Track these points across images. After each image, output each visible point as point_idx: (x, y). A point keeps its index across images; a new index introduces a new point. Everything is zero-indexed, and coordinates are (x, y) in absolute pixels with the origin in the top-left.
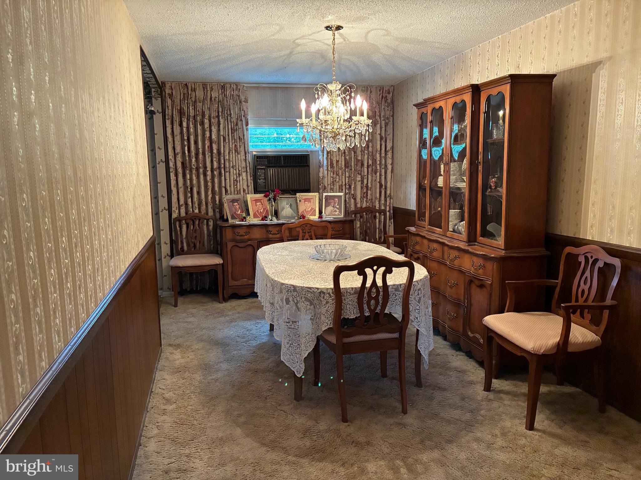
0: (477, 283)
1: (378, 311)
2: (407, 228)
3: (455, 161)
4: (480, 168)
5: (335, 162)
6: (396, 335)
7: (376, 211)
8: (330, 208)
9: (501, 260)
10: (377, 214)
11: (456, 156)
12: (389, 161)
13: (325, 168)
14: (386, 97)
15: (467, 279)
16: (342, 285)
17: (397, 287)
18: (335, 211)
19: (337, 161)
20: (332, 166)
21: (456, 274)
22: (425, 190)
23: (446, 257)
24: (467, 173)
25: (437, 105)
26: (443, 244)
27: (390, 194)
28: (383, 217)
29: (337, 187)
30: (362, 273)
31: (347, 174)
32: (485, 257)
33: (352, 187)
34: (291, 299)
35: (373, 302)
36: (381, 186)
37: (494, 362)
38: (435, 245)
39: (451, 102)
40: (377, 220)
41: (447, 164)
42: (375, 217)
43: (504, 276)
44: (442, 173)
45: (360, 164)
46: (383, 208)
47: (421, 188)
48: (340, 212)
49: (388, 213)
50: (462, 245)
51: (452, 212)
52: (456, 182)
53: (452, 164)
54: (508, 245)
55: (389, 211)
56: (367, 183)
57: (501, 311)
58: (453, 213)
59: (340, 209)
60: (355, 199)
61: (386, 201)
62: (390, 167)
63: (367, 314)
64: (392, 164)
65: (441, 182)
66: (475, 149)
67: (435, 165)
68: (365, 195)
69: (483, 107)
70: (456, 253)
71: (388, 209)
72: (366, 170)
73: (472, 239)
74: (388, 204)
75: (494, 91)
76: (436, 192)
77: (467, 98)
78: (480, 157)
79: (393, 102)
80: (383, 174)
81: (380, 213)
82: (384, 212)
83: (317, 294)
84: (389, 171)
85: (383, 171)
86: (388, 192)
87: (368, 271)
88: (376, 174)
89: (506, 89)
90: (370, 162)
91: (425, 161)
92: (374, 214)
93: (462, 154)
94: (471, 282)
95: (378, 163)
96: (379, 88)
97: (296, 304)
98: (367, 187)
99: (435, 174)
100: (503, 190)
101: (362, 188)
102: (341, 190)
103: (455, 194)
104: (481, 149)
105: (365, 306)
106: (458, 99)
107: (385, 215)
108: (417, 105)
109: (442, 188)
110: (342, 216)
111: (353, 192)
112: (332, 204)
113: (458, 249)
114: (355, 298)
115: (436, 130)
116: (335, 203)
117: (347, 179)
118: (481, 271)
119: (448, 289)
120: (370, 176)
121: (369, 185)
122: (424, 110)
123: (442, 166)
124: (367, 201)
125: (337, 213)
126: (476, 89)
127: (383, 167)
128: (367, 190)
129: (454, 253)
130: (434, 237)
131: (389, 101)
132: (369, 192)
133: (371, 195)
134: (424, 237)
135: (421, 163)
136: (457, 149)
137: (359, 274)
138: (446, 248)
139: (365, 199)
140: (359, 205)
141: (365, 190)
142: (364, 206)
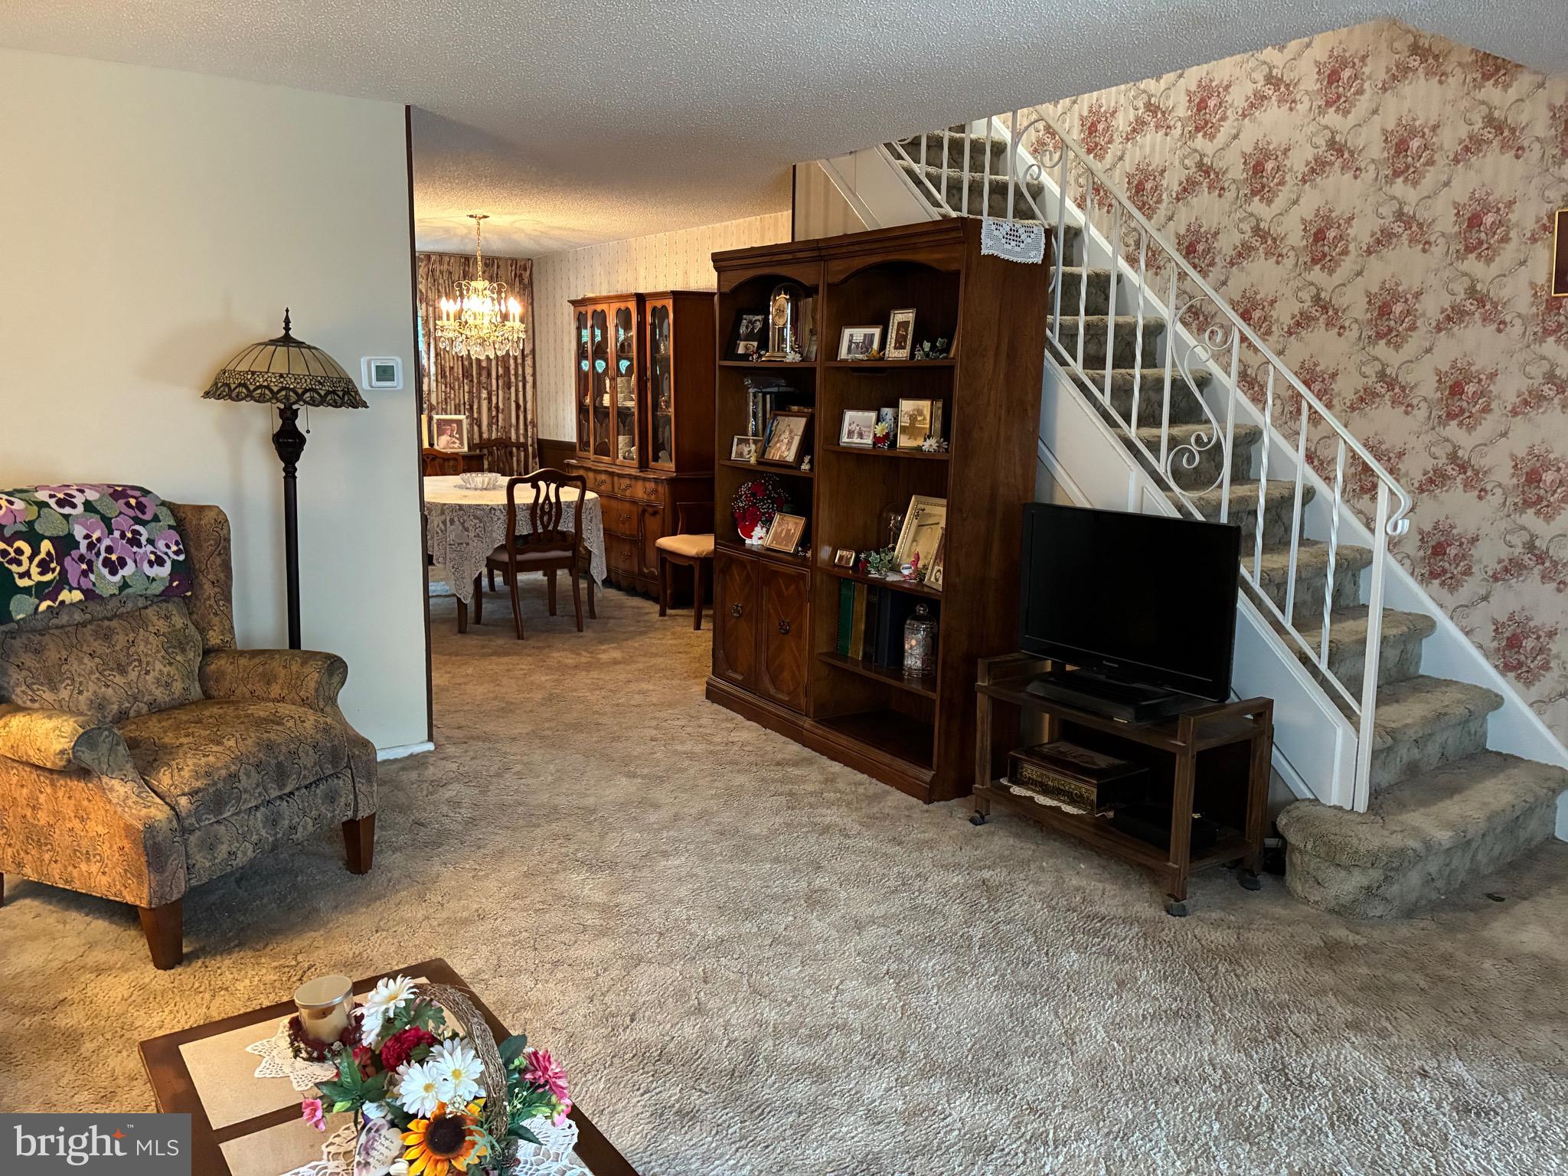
0: (650, 510)
1: (550, 528)
2: (566, 461)
3: (622, 375)
4: (649, 385)
5: (447, 370)
6: (569, 554)
7: (513, 445)
8: (444, 439)
9: (671, 481)
10: (514, 449)
11: (623, 370)
12: (529, 371)
13: (433, 378)
14: (521, 275)
15: (640, 509)
16: (517, 501)
17: (569, 504)
18: (454, 443)
19: (452, 368)
20: (444, 376)
21: (627, 506)
22: (588, 411)
23: (616, 490)
24: (636, 391)
25: (599, 308)
26: (612, 474)
27: (532, 419)
28: (522, 454)
29: (451, 406)
30: (535, 486)
31: (466, 388)
32: (656, 480)
33: (475, 407)
34: (456, 519)
35: (546, 518)
36: (518, 407)
37: (669, 592)
38: (603, 477)
39: (615, 306)
40: (515, 459)
41: (612, 379)
42: (511, 453)
43: (675, 496)
44: (608, 390)
45: (484, 373)
46: (522, 440)
47: (582, 409)
48: (462, 443)
49: (530, 449)
50: (634, 472)
51: (621, 438)
52: (625, 400)
53: (619, 380)
54: (679, 467)
55: (532, 445)
56: (497, 403)
57: (674, 534)
58: (622, 440)
59: (461, 439)
60: (480, 427)
61: (526, 430)
62: (529, 379)
63: (540, 531)
64: (534, 375)
65: (606, 400)
66: (642, 363)
67: (599, 378)
68: (493, 420)
69: (649, 319)
70: (627, 482)
71: (530, 442)
72: (494, 382)
73: (643, 465)
74: (530, 434)
75: (659, 304)
76: (602, 413)
77: (632, 306)
78: (649, 373)
79: (531, 283)
80: (521, 389)
81: (518, 449)
82: (525, 446)
83: (487, 511)
84: (529, 386)
85: (521, 384)
86: (529, 417)
87: (542, 484)
88: (509, 389)
89: (669, 304)
90: (501, 371)
91: (586, 374)
92: (509, 449)
93: (629, 369)
94: (644, 511)
95: (512, 372)
96: (509, 262)
97: (463, 524)
98: (497, 407)
99: (599, 392)
100: (672, 410)
101: (490, 409)
102: (457, 411)
103: (623, 414)
104: (649, 365)
105: (539, 522)
106: (623, 306)
107: (526, 451)
108: (574, 303)
109: (607, 408)
110: (466, 449)
111: (475, 415)
112: (449, 432)
113: (630, 476)
114: (527, 513)
115: (598, 332)
116: (452, 431)
117: (466, 395)
118: (653, 497)
119: (621, 525)
120: (500, 392)
121: (501, 405)
122: (582, 309)
123: (608, 382)
124: (497, 430)
125: (456, 446)
126: (641, 299)
127: (520, 378)
128: (498, 411)
129: (626, 482)
130: (601, 467)
131: (526, 281)
132: (500, 415)
133: (504, 420)
134: (588, 469)
135: (582, 377)
136: (624, 364)
137: (533, 487)
138: (616, 479)
139: (494, 427)
140: (485, 436)
141: (494, 413)
142: (494, 436)
